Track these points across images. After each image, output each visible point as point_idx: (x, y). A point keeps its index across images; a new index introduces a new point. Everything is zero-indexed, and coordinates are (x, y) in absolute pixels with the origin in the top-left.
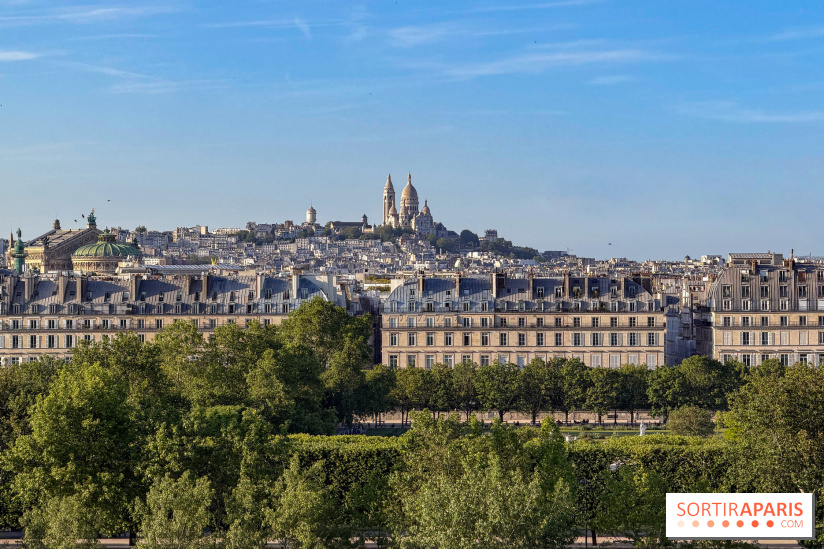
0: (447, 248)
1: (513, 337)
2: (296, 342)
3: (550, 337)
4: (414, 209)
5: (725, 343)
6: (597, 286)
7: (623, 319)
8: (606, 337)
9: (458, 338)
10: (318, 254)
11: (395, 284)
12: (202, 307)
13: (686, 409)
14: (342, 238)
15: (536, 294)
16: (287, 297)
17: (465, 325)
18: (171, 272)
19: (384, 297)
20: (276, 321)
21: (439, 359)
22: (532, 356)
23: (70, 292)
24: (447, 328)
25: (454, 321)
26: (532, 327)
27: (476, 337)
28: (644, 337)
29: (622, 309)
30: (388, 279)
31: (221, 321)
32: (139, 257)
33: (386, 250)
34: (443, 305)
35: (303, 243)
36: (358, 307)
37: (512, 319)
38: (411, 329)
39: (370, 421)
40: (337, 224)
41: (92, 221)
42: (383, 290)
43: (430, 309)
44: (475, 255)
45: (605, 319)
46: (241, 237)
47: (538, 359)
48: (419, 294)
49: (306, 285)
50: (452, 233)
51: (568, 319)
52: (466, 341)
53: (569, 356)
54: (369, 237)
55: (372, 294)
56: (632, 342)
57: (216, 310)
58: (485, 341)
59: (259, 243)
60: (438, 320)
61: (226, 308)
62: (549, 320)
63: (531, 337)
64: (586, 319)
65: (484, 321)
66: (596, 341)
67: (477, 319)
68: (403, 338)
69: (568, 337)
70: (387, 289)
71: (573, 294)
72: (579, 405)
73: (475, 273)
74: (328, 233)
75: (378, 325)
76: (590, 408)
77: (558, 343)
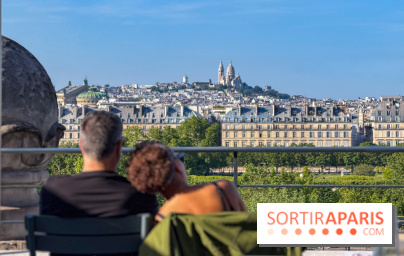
0: (248, 94)
1: (282, 134)
2: (184, 136)
3: (299, 134)
4: (233, 76)
5: (379, 137)
6: (320, 110)
7: (332, 126)
8: (324, 134)
9: (257, 134)
10: (189, 97)
11: (227, 110)
12: (140, 120)
13: (362, 166)
14: (200, 90)
15: (292, 114)
16: (178, 116)
17: (259, 129)
18: (122, 105)
19: (222, 116)
20: (174, 126)
21: (248, 144)
22: (291, 142)
23: (79, 113)
24: (252, 130)
25: (254, 126)
26: (291, 129)
27: (265, 133)
28: (342, 134)
29: (331, 121)
30: (223, 108)
31: (148, 127)
32: (108, 98)
33: (220, 95)
34: (249, 119)
35: (181, 92)
36: (210, 121)
37: (281, 126)
38: (234, 130)
39: (217, 171)
40: (198, 83)
41: (86, 82)
42: (222, 113)
43: (244, 121)
44: (261, 97)
45: (324, 126)
46: (153, 89)
47: (294, 144)
48: (239, 114)
49: (187, 111)
50: (250, 88)
51: (307, 126)
52: (261, 135)
53: (308, 142)
54: (212, 89)
55: (216, 115)
56: (336, 136)
57: (146, 122)
58: (269, 136)
59: (161, 92)
60: (247, 126)
61: (150, 121)
62: (299, 126)
63: (290, 134)
64: (315, 126)
65: (269, 127)
66: (320, 136)
67: (265, 126)
68: (231, 134)
69: (307, 133)
70: (224, 113)
71: (309, 114)
72: (312, 164)
73: (262, 105)
74: (193, 87)
75: (220, 128)
76: (317, 166)
77: (302, 136)
